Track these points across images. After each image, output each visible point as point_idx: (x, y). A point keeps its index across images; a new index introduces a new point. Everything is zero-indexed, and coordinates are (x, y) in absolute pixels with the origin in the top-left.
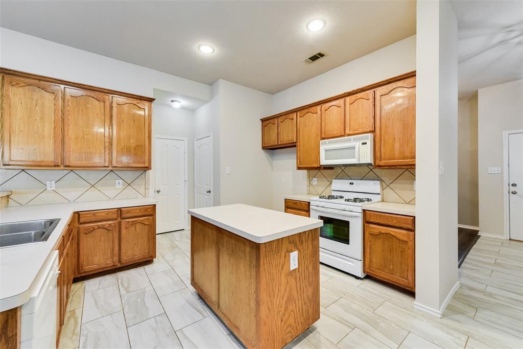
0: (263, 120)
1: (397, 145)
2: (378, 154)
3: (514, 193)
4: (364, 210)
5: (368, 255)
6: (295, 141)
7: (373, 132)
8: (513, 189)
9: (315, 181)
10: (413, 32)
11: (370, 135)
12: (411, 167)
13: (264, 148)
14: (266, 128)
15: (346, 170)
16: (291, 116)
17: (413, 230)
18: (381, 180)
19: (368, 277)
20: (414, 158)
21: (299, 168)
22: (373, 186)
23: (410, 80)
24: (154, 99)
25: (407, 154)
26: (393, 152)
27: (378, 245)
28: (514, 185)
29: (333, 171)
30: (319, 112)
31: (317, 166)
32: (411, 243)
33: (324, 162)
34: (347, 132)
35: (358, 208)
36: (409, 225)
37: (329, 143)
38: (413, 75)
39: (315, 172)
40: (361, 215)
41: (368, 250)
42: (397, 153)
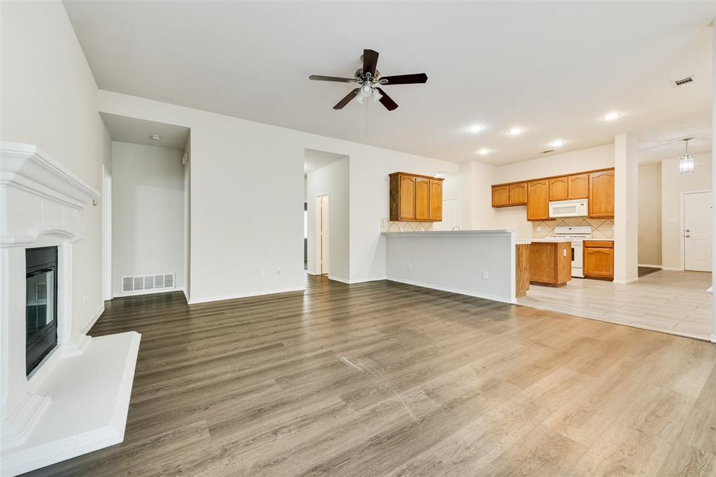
0: (493, 187)
1: (603, 206)
2: (591, 211)
3: (688, 237)
4: (584, 241)
5: (586, 265)
6: (526, 201)
7: (588, 198)
8: (687, 234)
9: (539, 229)
10: (614, 142)
11: (586, 200)
12: (610, 218)
13: (493, 206)
14: (496, 193)
15: (566, 221)
16: (522, 185)
17: (613, 248)
18: (591, 225)
19: (586, 277)
20: (613, 212)
21: (529, 220)
22: (587, 230)
23: (611, 171)
24: (443, 179)
25: (609, 210)
26: (602, 209)
27: (593, 259)
28: (688, 231)
29: (555, 222)
30: (548, 184)
31: (545, 218)
32: (612, 254)
33: (551, 215)
34: (570, 197)
35: (580, 240)
36: (611, 246)
37: (557, 204)
38: (613, 169)
39: (539, 223)
40: (582, 244)
41: (586, 262)
42: (603, 210)
